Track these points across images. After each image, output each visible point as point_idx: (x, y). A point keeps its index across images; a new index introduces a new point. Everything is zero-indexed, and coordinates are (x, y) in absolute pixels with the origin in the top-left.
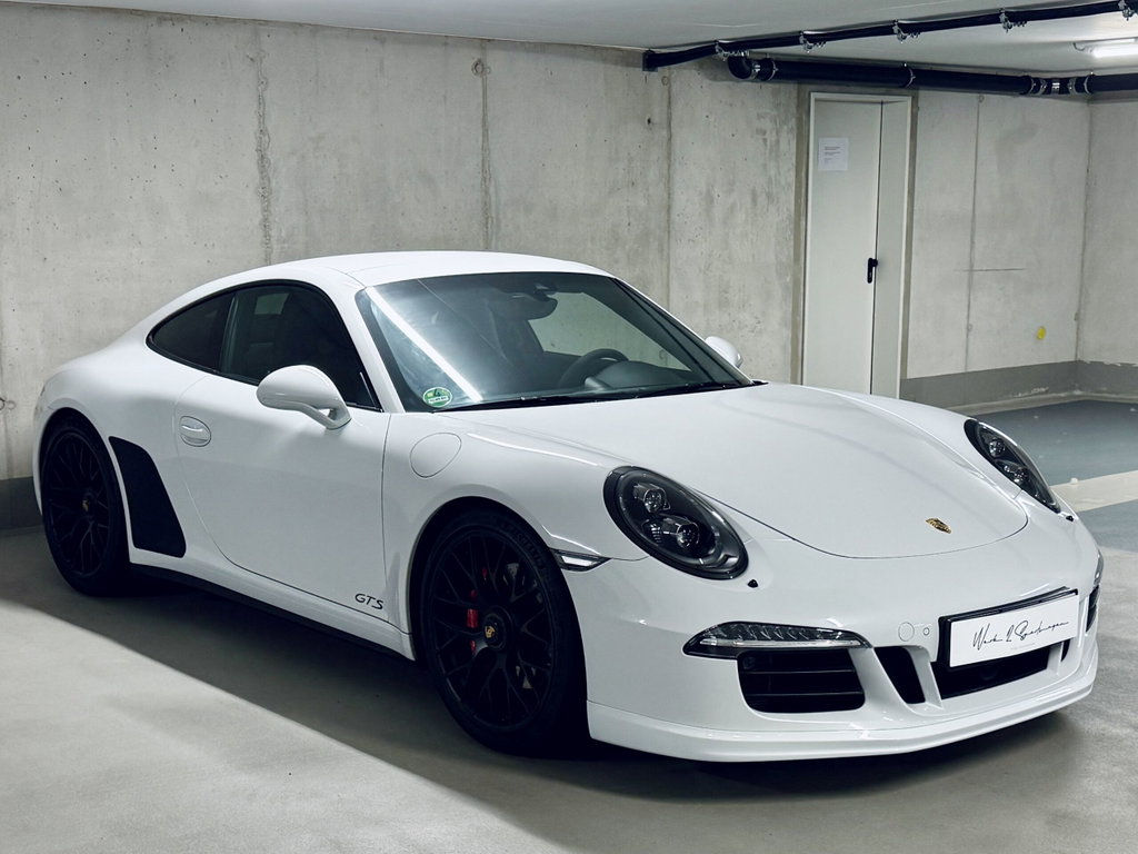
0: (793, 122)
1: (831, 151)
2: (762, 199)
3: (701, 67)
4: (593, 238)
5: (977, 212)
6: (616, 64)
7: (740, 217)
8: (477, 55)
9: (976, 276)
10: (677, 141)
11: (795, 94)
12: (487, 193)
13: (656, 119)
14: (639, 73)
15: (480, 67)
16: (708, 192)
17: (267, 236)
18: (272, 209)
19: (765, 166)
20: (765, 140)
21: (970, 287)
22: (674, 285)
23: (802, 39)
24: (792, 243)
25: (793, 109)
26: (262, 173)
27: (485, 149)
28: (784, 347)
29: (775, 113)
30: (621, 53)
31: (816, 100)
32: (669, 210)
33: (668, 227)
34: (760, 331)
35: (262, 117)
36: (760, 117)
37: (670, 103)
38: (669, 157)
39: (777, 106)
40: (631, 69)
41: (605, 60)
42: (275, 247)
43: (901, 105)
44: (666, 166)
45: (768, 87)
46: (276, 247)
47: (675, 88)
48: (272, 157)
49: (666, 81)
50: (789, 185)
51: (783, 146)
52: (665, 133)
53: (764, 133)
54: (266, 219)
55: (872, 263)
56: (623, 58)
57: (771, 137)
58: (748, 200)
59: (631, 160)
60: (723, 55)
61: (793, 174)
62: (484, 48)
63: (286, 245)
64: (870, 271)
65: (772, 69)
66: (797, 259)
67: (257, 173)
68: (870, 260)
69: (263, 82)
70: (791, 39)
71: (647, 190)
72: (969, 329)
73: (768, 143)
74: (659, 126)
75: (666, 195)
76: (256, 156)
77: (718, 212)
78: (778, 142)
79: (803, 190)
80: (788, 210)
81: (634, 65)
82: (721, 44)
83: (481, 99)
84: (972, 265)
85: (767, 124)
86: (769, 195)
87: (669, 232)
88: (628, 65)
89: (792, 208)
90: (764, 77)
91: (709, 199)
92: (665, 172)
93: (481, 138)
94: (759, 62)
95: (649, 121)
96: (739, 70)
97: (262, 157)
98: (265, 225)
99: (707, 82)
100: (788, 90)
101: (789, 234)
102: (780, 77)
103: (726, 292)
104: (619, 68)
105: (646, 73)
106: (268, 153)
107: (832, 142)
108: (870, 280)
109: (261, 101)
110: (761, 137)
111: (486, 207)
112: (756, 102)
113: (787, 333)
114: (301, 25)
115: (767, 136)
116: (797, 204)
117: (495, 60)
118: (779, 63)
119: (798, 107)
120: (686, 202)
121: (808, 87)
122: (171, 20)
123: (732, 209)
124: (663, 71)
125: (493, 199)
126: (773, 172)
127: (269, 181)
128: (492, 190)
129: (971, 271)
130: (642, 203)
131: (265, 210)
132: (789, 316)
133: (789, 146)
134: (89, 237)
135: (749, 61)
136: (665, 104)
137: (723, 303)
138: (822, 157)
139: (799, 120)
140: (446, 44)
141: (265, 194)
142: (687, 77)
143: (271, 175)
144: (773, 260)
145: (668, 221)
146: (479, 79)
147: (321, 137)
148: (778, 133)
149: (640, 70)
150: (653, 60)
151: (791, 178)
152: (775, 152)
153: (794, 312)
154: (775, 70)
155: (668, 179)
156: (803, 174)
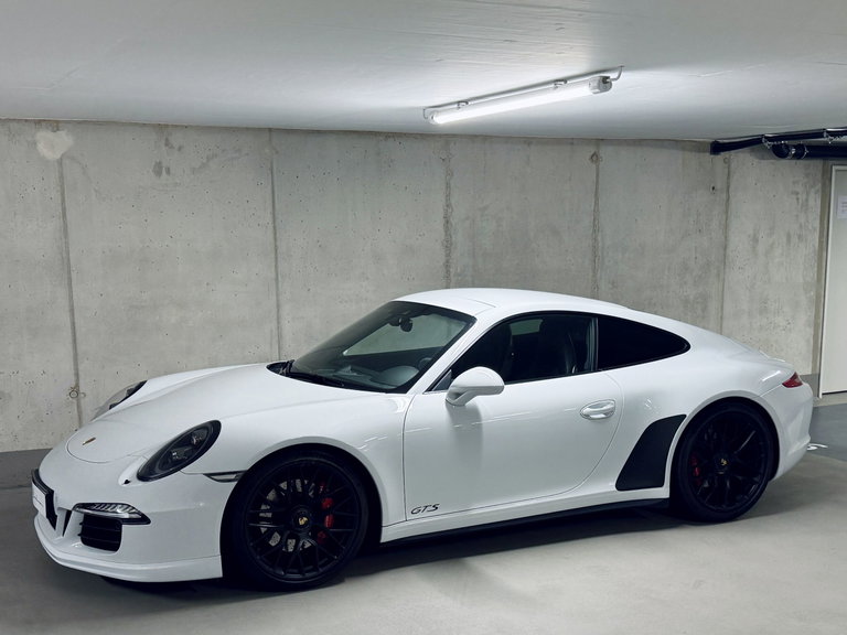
0: (819, 186)
2: (795, 240)
3: (753, 151)
4: (669, 269)
6: (691, 151)
7: (778, 252)
8: (593, 150)
10: (734, 201)
11: (820, 167)
12: (595, 239)
13: (718, 186)
14: (708, 157)
15: (595, 157)
16: (755, 235)
17: (448, 272)
18: (452, 255)
19: (797, 216)
20: (798, 199)
23: (825, 134)
24: (816, 269)
25: (819, 176)
26: (446, 231)
27: (596, 211)
28: (808, 341)
29: (806, 180)
30: (695, 144)
31: (837, 171)
32: (725, 248)
33: (724, 260)
34: (790, 330)
35: (448, 196)
36: (794, 183)
37: (729, 176)
38: (727, 212)
39: (807, 175)
40: (702, 154)
41: (684, 149)
44: (724, 217)
45: (802, 163)
46: (454, 280)
47: (733, 165)
48: (453, 221)
49: (727, 161)
50: (815, 230)
51: (811, 202)
52: (724, 196)
53: (797, 193)
54: (447, 262)
56: (696, 147)
57: (802, 197)
58: (785, 239)
59: (699, 215)
60: (768, 144)
61: (818, 221)
62: (598, 145)
63: (460, 278)
65: (804, 152)
66: (819, 280)
67: (443, 232)
69: (450, 173)
70: (819, 134)
71: (710, 234)
73: (800, 201)
74: (722, 192)
75: (723, 238)
76: (443, 221)
77: (761, 248)
78: (807, 200)
79: (825, 234)
80: (814, 246)
81: (704, 152)
82: (766, 138)
83: (594, 178)
85: (800, 188)
86: (800, 237)
87: (725, 263)
88: (699, 151)
89: (817, 245)
90: (798, 156)
91: (755, 240)
92: (723, 222)
93: (592, 203)
94: (795, 147)
95: (713, 188)
96: (780, 152)
97: (447, 222)
98: (447, 265)
99: (756, 161)
100: (817, 164)
101: (814, 263)
102: (810, 156)
103: (765, 303)
104: (693, 153)
105: (712, 156)
106: (451, 219)
109: (448, 186)
110: (794, 197)
111: (594, 249)
112: (792, 173)
113: (810, 331)
114: (476, 136)
115: (799, 196)
116: (821, 242)
117: (606, 152)
118: (809, 147)
119: (823, 175)
120: (738, 242)
121: (831, 162)
122: (393, 136)
123: (772, 246)
124: (725, 154)
125: (600, 244)
126: (802, 220)
127: (451, 237)
128: (599, 238)
130: (706, 244)
131: (448, 255)
132: (812, 319)
133: (815, 202)
135: (787, 146)
136: (726, 176)
137: (764, 311)
138: (840, 208)
139: (824, 185)
140: (572, 144)
141: (448, 246)
142: (742, 159)
143: (452, 233)
144: (801, 280)
145: (725, 255)
146: (594, 166)
147: (485, 208)
148: (808, 194)
149: (708, 154)
150: (718, 148)
151: (817, 224)
152: (805, 206)
153: (816, 316)
154: (807, 151)
155: (726, 227)
156: (826, 222)
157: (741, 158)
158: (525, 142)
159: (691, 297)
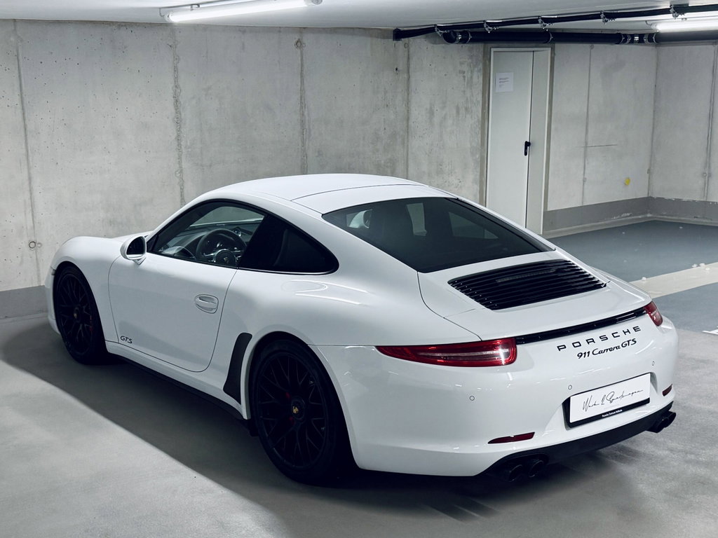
0: (481, 66)
1: (503, 80)
2: (462, 111)
3: (427, 37)
4: (364, 138)
5: (590, 113)
6: (378, 37)
7: (450, 122)
8: (297, 37)
9: (589, 149)
10: (413, 79)
11: (482, 50)
12: (303, 115)
13: (400, 68)
14: (391, 42)
15: (299, 44)
16: (431, 108)
17: (179, 145)
18: (182, 130)
19: (464, 91)
20: (464, 77)
21: (585, 156)
22: (411, 162)
23: (485, 25)
24: (480, 135)
25: (481, 56)
26: (176, 110)
27: (302, 90)
28: (475, 195)
29: (470, 61)
30: (379, 31)
31: (495, 52)
32: (408, 119)
33: (408, 129)
34: (461, 187)
35: (176, 79)
36: (461, 63)
37: (409, 58)
38: (408, 89)
39: (471, 57)
40: (386, 40)
41: (371, 36)
42: (184, 151)
43: (544, 53)
44: (406, 94)
45: (466, 46)
47: (412, 50)
48: (181, 100)
49: (407, 46)
50: (478, 102)
51: (475, 80)
52: (406, 76)
53: (464, 72)
54: (178, 136)
55: (527, 144)
56: (381, 34)
57: (468, 75)
58: (455, 112)
59: (386, 92)
60: (439, 32)
61: (480, 96)
62: (301, 32)
63: (190, 150)
64: (526, 148)
65: (468, 37)
66: (483, 145)
67: (174, 111)
68: (526, 142)
69: (177, 58)
70: (480, 25)
71: (396, 108)
72: (584, 180)
73: (466, 79)
74: (403, 72)
75: (406, 112)
76: (173, 100)
77: (436, 120)
78: (472, 77)
79: (487, 105)
80: (478, 116)
81: (388, 38)
82: (438, 27)
83: (300, 62)
84: (586, 143)
85: (465, 68)
86: (466, 109)
87: (408, 132)
88: (384, 38)
89: (480, 115)
90: (464, 41)
91: (431, 112)
92: (406, 98)
93: (300, 84)
94: (461, 33)
95: (397, 69)
96: (449, 39)
97: (177, 101)
98: (178, 139)
99: (430, 45)
100: (478, 48)
101: (478, 130)
102: (473, 41)
103: (441, 165)
104: (379, 39)
105: (395, 42)
106: (180, 98)
107: (503, 75)
108: (526, 154)
109: (176, 69)
110: (462, 75)
111: (302, 123)
112: (459, 54)
113: (477, 187)
114: (198, 25)
115: (465, 75)
116: (483, 113)
117: (308, 39)
118: (472, 33)
119: (484, 57)
120: (418, 114)
121: (489, 45)
122: (125, 26)
123: (445, 118)
124: (405, 40)
125: (307, 118)
126: (468, 95)
127: (180, 114)
128: (306, 113)
129: (586, 147)
130: (392, 117)
131: (179, 130)
132: (478, 177)
133: (478, 79)
134: (81, 150)
135: (455, 34)
136: (406, 59)
137: (440, 172)
138: (498, 84)
139: (485, 64)
140: (280, 32)
141: (178, 122)
143: (181, 110)
144: (469, 146)
145: (408, 126)
146: (299, 51)
147: (209, 88)
148: (472, 72)
149: (391, 40)
150: (399, 34)
151: (480, 98)
152: (470, 84)
153: (481, 174)
154: (470, 37)
155: (408, 103)
156: (487, 95)
157: (418, 43)
158: (240, 31)
159: (383, 162)
